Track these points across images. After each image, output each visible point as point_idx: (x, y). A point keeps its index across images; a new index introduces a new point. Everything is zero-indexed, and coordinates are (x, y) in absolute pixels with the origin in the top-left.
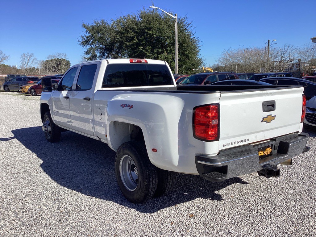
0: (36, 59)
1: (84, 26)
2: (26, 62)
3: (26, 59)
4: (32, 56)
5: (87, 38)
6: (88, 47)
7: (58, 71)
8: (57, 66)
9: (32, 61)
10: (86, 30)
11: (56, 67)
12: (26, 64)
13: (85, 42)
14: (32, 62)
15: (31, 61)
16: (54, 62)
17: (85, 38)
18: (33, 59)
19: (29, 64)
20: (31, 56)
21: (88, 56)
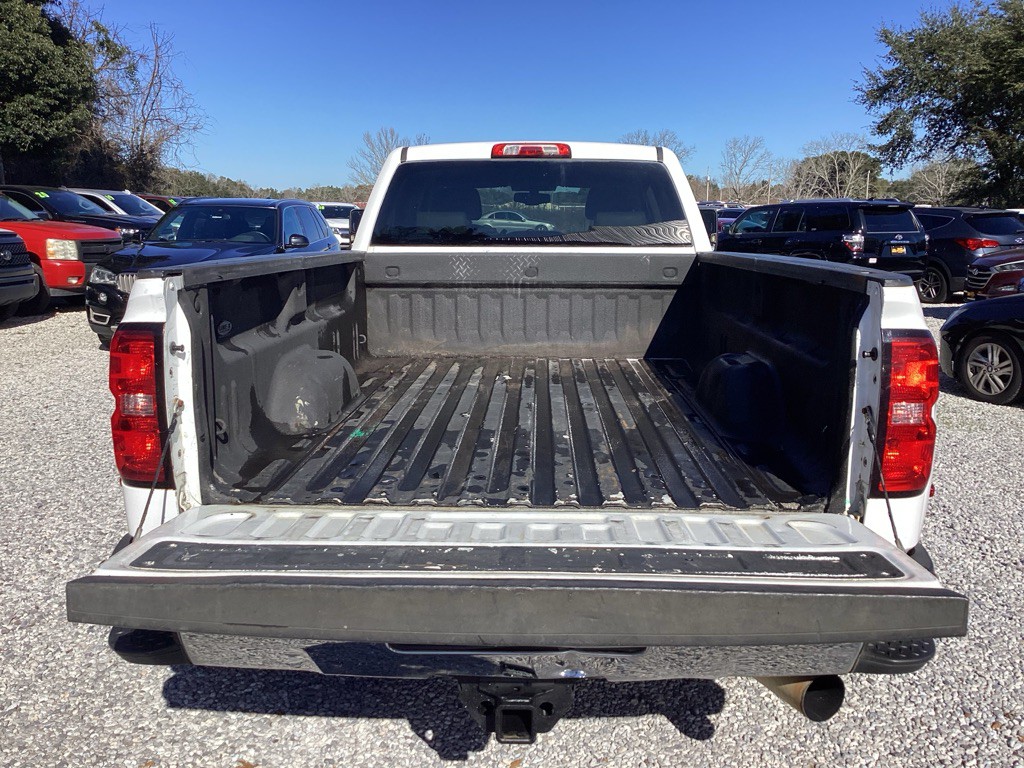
0: (769, 154)
1: (886, 36)
2: (739, 164)
3: (738, 155)
4: (757, 147)
5: (888, 75)
6: (885, 109)
7: (830, 191)
8: (832, 178)
9: (755, 160)
10: (890, 49)
11: (826, 179)
12: (738, 171)
13: (880, 93)
14: (756, 166)
15: (751, 162)
16: (824, 164)
17: (879, 75)
18: (759, 155)
19: (746, 171)
20: (752, 149)
21: (884, 140)
